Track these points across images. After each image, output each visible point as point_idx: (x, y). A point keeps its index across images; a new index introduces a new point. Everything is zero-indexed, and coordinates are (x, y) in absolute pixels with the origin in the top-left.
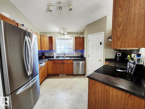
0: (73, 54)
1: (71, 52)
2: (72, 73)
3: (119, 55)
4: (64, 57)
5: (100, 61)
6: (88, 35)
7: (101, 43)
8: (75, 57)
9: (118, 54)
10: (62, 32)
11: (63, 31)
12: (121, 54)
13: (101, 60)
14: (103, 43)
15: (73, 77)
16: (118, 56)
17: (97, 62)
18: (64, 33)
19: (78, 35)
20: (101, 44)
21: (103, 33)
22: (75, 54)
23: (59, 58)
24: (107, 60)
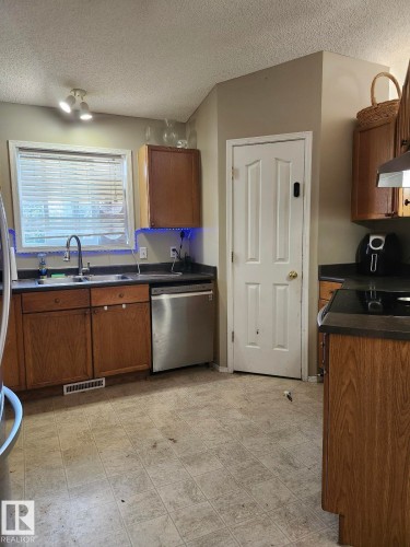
0: (136, 251)
1: (121, 241)
2: (144, 366)
3: (376, 243)
4: (75, 272)
5: (295, 281)
6: (229, 143)
7: (297, 186)
8: (145, 269)
9: (372, 238)
10: (66, 108)
11: (71, 100)
12: (382, 238)
13: (299, 274)
14: (307, 190)
15: (154, 384)
16: (372, 251)
17: (279, 288)
18: (76, 112)
19: (160, 137)
20: (297, 194)
21: (309, 136)
22: (146, 254)
23: (48, 282)
24: (326, 272)
